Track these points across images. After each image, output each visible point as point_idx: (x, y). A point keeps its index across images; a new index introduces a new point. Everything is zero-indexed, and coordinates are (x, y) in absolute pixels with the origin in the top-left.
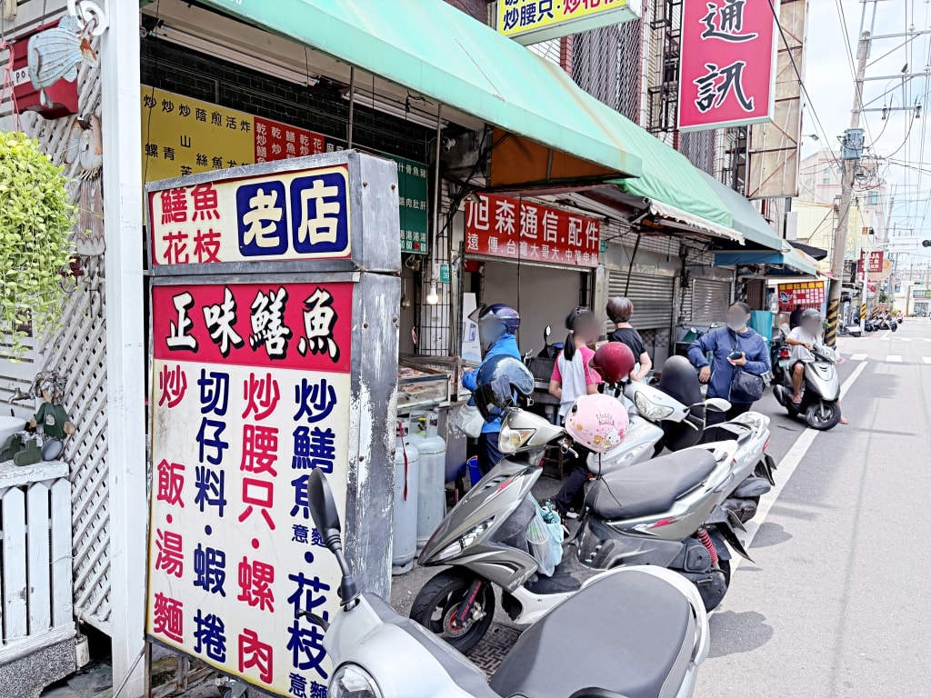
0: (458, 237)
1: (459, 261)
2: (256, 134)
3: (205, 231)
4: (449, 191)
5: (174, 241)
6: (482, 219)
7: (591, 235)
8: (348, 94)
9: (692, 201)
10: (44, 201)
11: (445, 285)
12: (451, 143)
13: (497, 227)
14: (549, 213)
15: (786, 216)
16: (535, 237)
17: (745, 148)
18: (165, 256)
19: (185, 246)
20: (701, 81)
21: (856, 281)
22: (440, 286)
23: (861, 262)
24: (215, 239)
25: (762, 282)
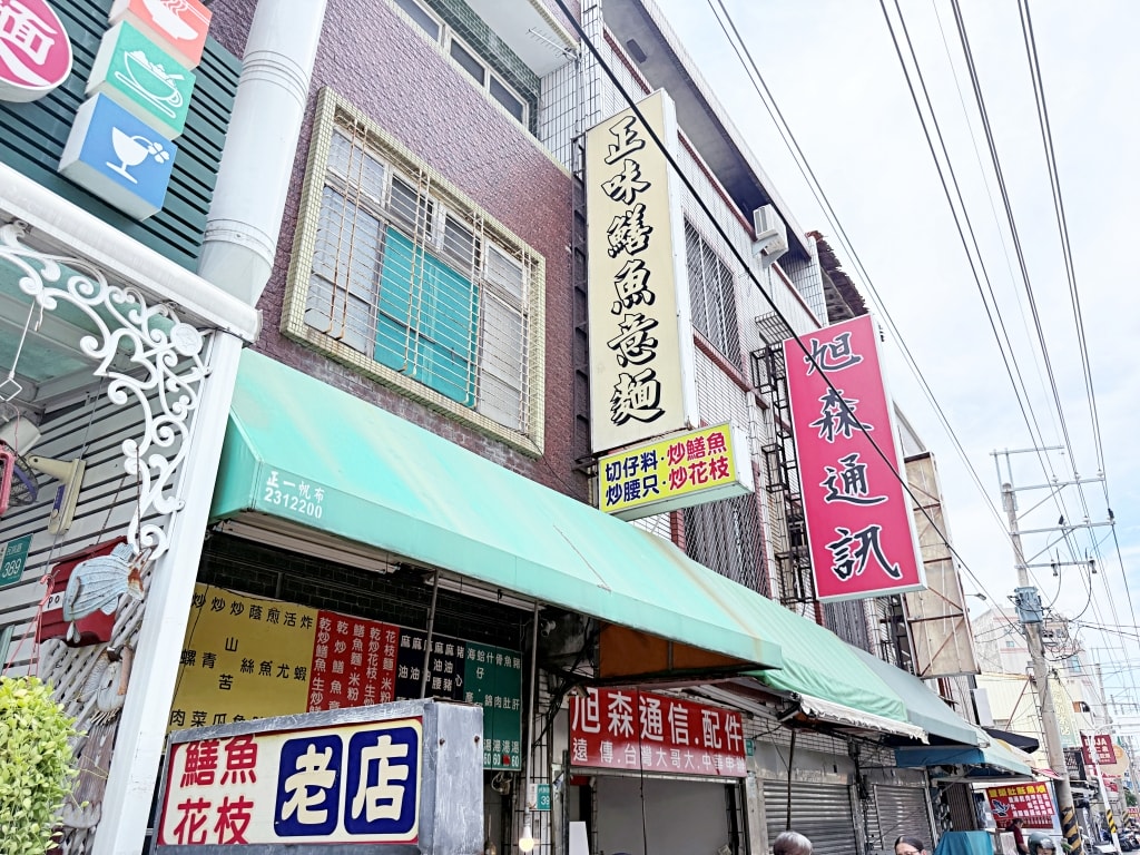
0: (560, 744)
1: (562, 778)
2: (318, 630)
3: (234, 799)
4: (548, 684)
5: (192, 811)
6: (591, 718)
7: (732, 732)
8: (432, 579)
9: (850, 690)
10: (39, 766)
11: (543, 814)
12: (551, 626)
13: (610, 728)
14: (676, 705)
15: (972, 694)
16: (661, 739)
17: (902, 616)
18: (175, 833)
19: (204, 818)
20: (834, 546)
21: (1088, 777)
22: (537, 817)
23: (1085, 749)
24: (245, 811)
25: (965, 786)
